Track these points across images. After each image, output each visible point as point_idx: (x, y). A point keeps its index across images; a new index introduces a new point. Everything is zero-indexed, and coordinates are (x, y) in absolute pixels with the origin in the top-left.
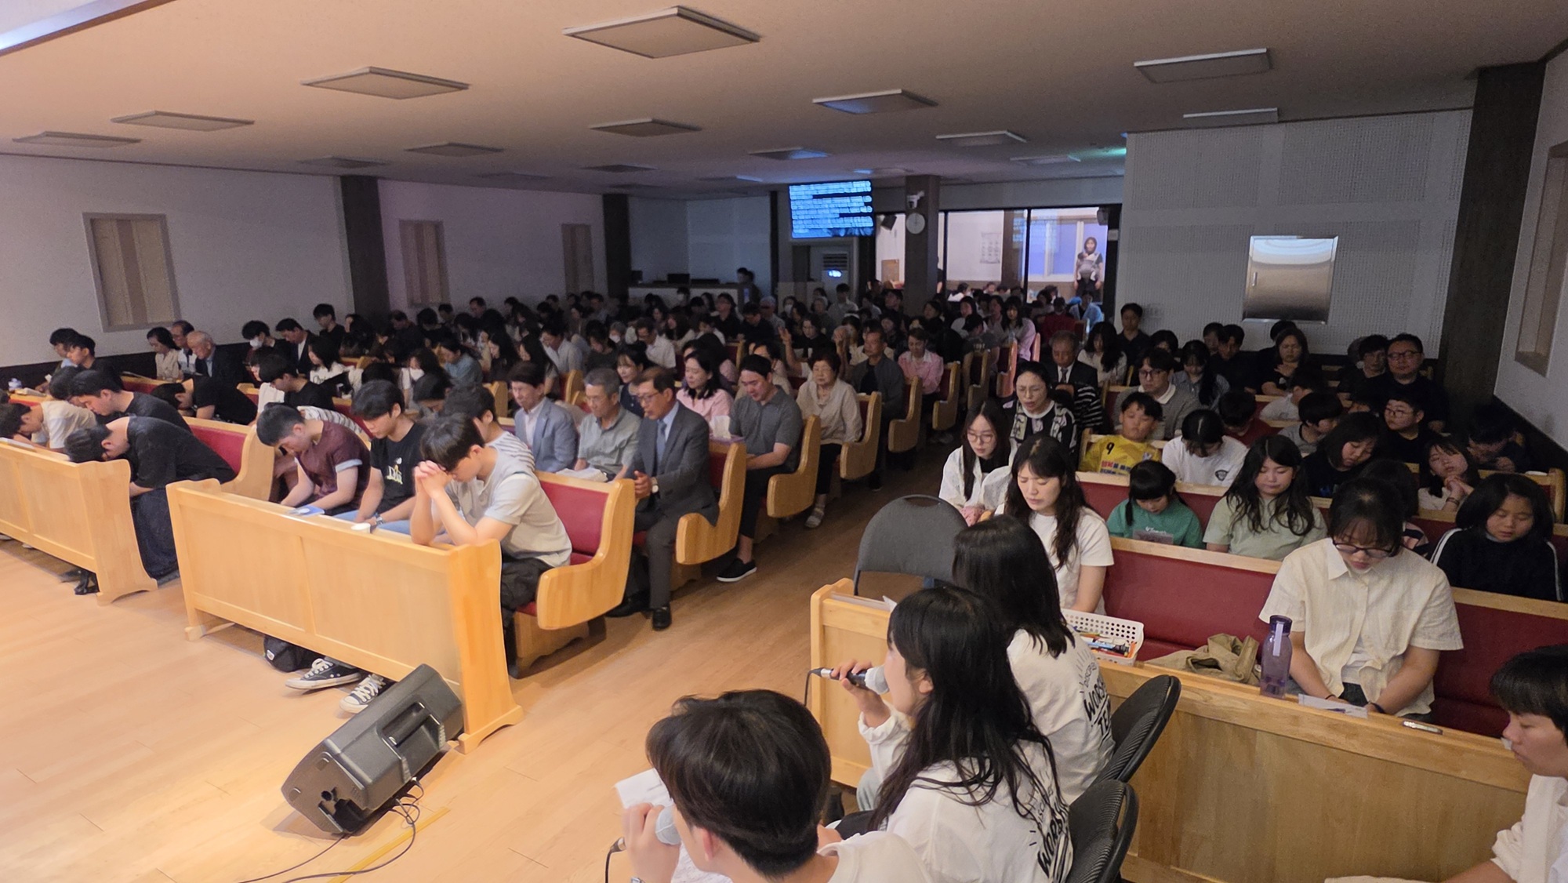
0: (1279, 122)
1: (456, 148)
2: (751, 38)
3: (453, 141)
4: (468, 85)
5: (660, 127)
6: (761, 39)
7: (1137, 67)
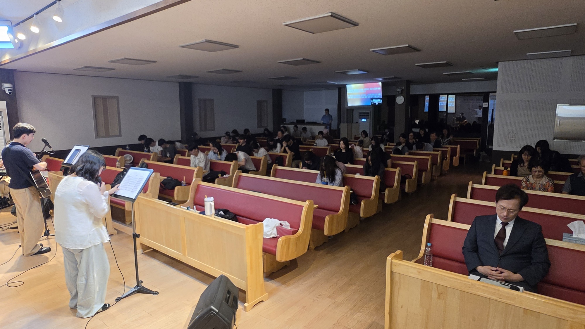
0: (571, 56)
1: (225, 71)
2: (355, 24)
3: (225, 68)
4: (238, 46)
5: (306, 61)
6: (359, 25)
7: (514, 33)
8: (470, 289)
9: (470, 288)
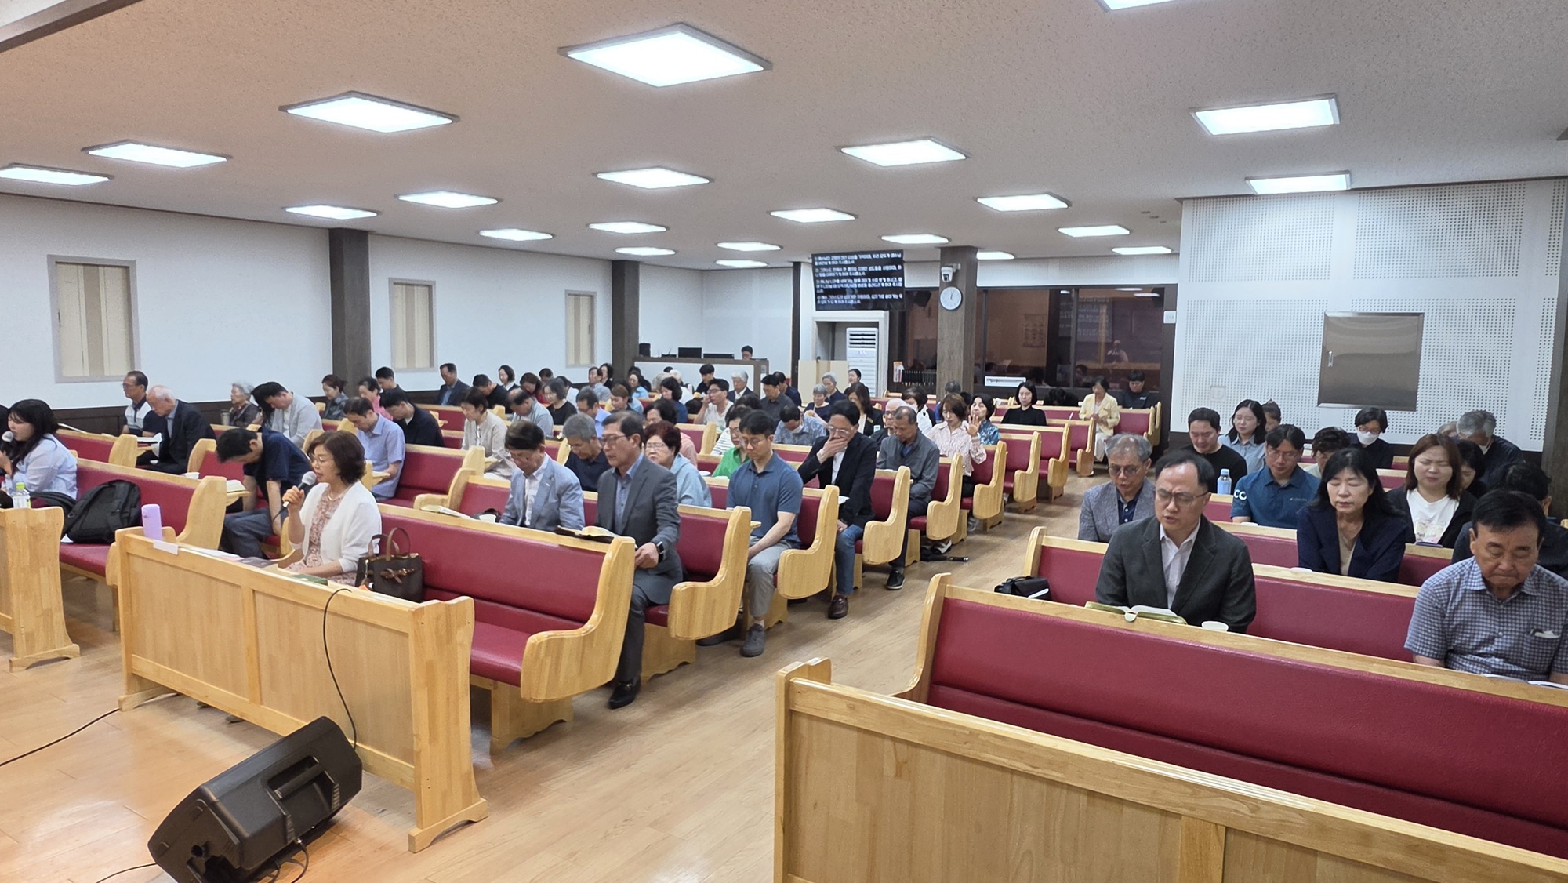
8: (968, 745)
9: (966, 743)
